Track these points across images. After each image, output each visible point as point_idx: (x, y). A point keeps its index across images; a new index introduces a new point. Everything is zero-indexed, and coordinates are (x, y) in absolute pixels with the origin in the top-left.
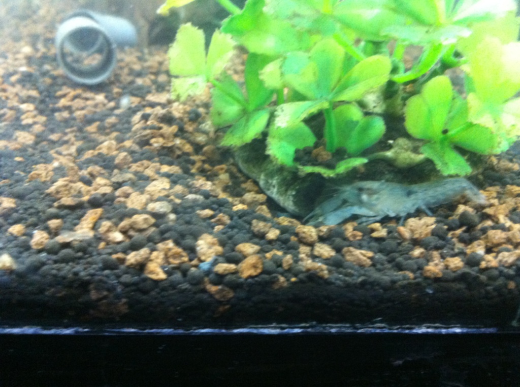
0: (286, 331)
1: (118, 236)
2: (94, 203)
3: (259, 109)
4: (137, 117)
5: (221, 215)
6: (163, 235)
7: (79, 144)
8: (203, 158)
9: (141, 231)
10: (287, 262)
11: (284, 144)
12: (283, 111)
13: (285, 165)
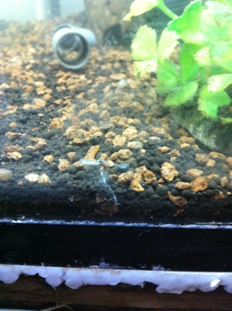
0: (221, 227)
3: (190, 80)
11: (210, 103)
12: (213, 80)
13: (212, 118)
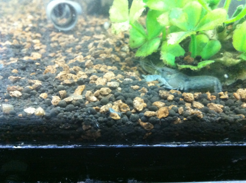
1: (94, 99)
2: (80, 83)
3: (154, 38)
4: (91, 45)
5: (144, 88)
6: (116, 98)
7: (64, 57)
8: (126, 63)
9: (105, 95)
10: (181, 110)
11: (169, 54)
12: (171, 36)
13: (171, 65)
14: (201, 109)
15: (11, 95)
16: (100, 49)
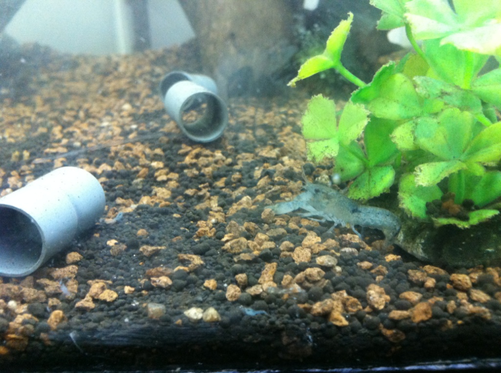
0: (451, 366)
5: (380, 266)
6: (336, 287)
9: (315, 282)
10: (452, 307)
11: (415, 198)
13: (419, 217)
14: (485, 304)
15: (154, 284)
16: (280, 183)
